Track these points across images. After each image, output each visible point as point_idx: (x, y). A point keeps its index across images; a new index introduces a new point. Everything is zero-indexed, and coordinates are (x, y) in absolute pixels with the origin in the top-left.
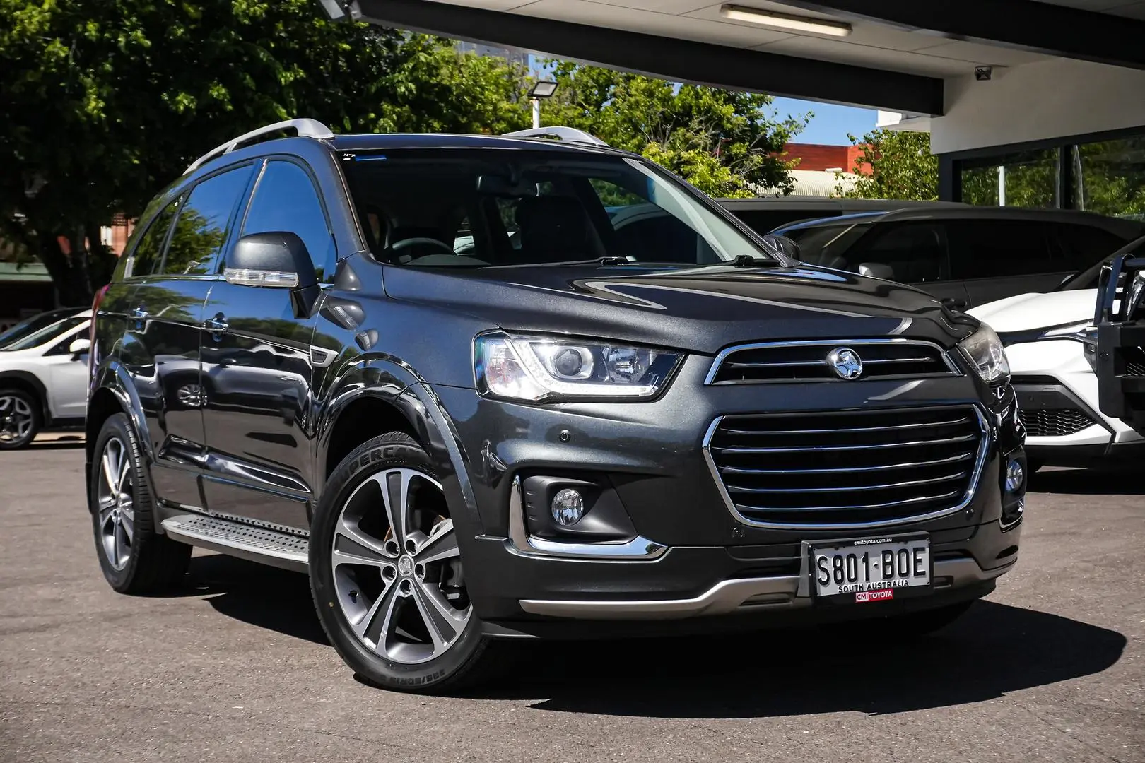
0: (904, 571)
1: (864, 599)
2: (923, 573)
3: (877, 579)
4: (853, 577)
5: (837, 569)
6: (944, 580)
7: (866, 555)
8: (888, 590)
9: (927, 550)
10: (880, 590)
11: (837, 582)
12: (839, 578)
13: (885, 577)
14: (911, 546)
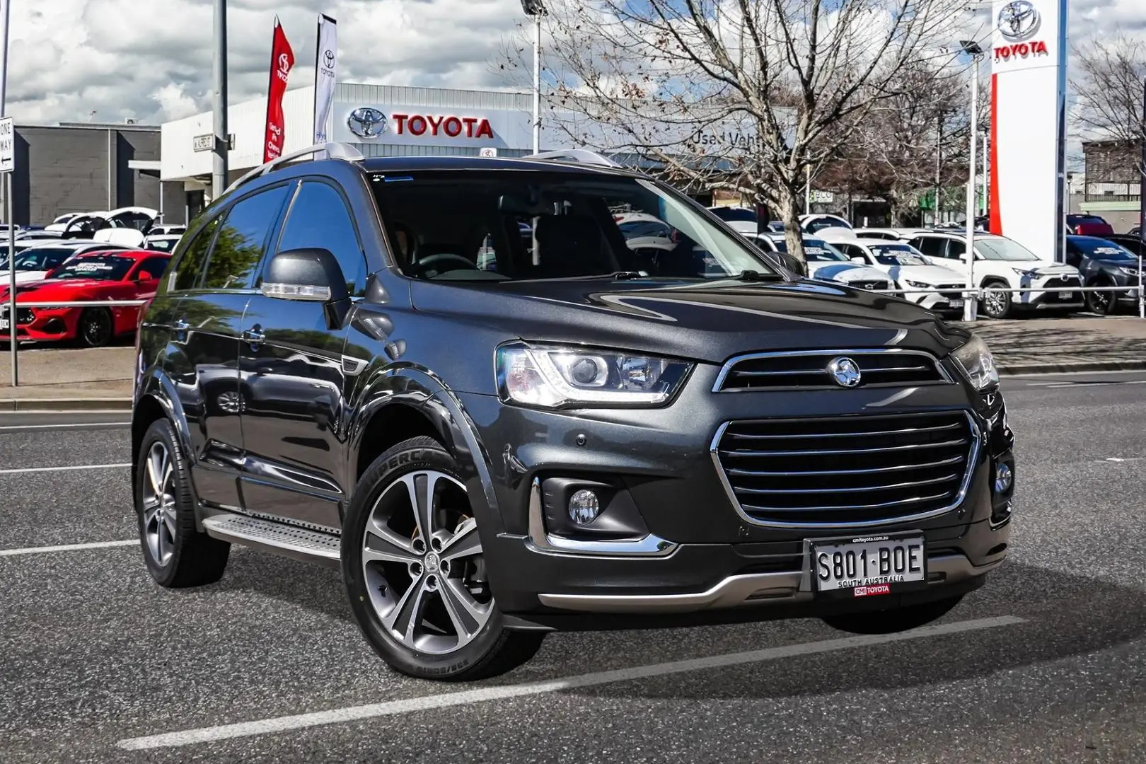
0: (900, 567)
1: (862, 594)
2: (918, 569)
3: (874, 575)
4: (851, 573)
5: (836, 565)
6: (938, 575)
7: (864, 552)
8: (885, 584)
9: (922, 547)
10: (877, 585)
11: (837, 577)
12: (839, 574)
13: (882, 572)
14: (906, 543)
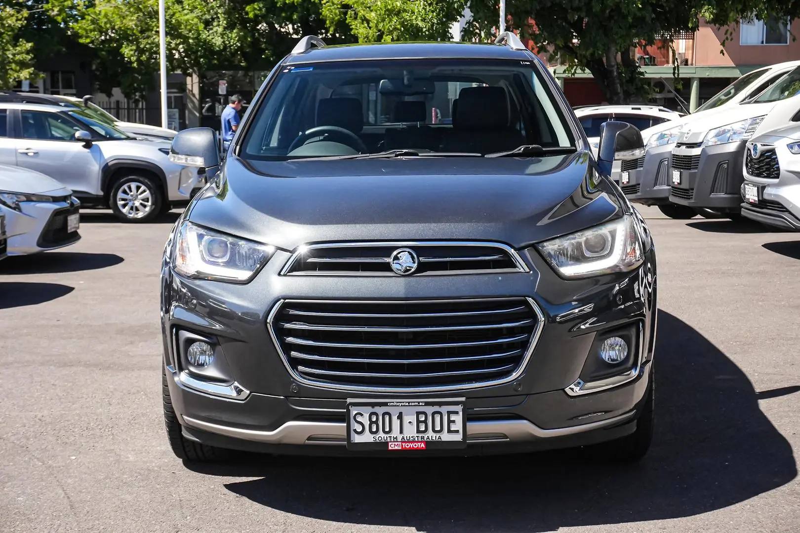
0: (438, 428)
1: (396, 448)
2: (457, 431)
3: (410, 431)
4: (387, 429)
5: (371, 422)
7: (401, 414)
8: (421, 442)
9: (461, 413)
10: (413, 442)
11: (371, 432)
12: (374, 429)
13: (418, 431)
14: (444, 409)
